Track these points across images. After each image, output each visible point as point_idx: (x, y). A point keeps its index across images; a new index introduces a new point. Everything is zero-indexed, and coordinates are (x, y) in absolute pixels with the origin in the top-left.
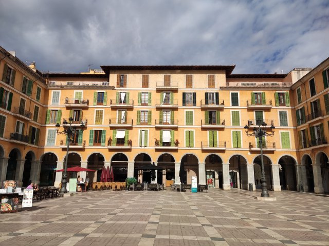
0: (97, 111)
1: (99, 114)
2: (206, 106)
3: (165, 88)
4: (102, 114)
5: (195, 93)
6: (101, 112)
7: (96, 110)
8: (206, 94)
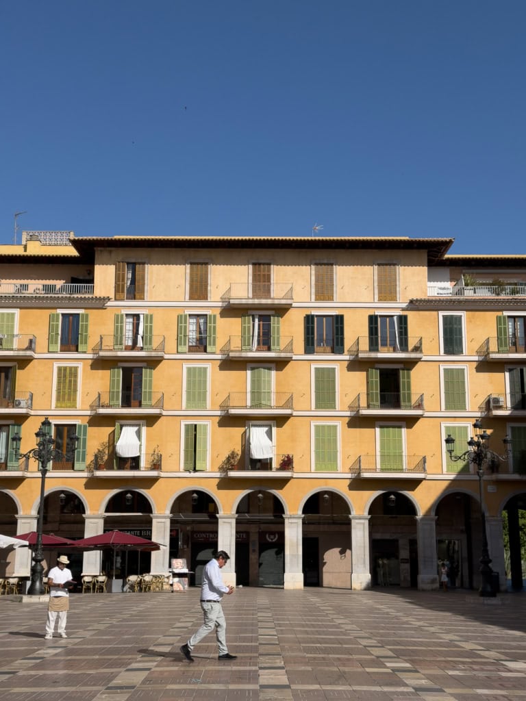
0: (60, 369)
1: (67, 379)
2: (373, 355)
3: (256, 301)
4: (76, 376)
5: (342, 317)
6: (74, 372)
7: (56, 365)
8: (373, 320)
